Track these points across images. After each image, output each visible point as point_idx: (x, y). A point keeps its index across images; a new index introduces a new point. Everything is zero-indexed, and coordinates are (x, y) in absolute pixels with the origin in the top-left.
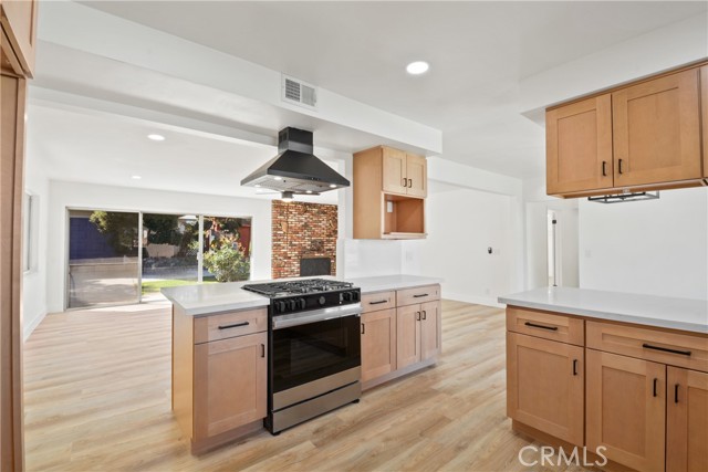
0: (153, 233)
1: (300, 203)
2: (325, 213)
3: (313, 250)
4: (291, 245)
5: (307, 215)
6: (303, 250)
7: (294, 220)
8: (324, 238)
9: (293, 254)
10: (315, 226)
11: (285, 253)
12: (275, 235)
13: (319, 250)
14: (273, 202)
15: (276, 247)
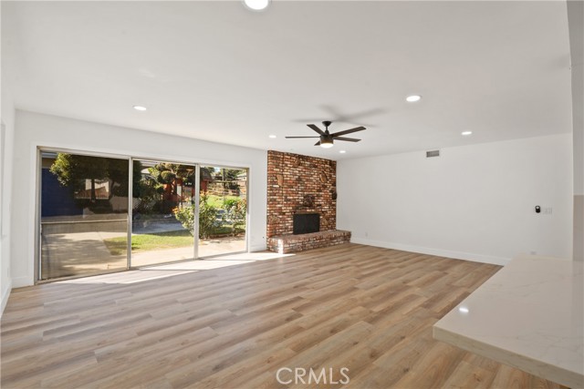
0: (116, 184)
1: (295, 155)
2: (316, 167)
3: (305, 205)
4: (287, 200)
5: (300, 168)
6: (297, 205)
7: (290, 173)
8: (314, 193)
9: (288, 210)
10: (307, 180)
11: (280, 208)
12: (271, 189)
13: (311, 206)
14: (269, 152)
15: (271, 202)
